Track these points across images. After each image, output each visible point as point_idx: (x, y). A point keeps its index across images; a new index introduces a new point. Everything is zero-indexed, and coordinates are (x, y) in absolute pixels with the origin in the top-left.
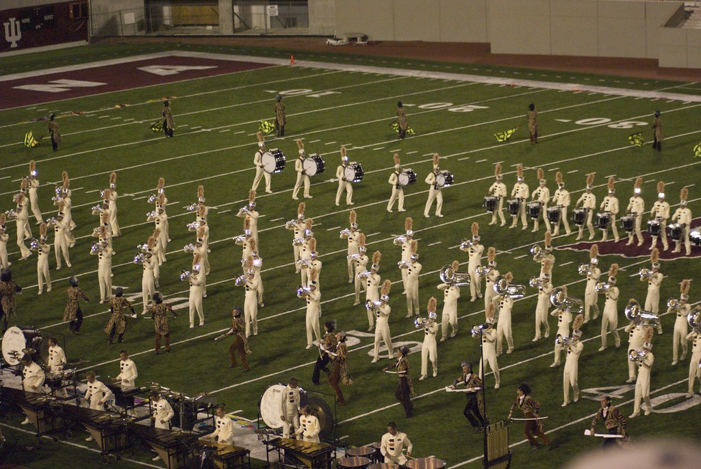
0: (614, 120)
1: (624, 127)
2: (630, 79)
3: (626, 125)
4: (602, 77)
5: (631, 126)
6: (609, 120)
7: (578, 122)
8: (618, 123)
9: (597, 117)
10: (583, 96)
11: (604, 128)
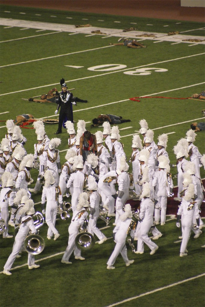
0: (131, 65)
1: (141, 74)
2: (150, 21)
3: (143, 71)
4: (117, 18)
5: (148, 73)
6: (125, 66)
7: (91, 69)
8: (134, 70)
9: (113, 63)
10: (97, 40)
11: (120, 75)
